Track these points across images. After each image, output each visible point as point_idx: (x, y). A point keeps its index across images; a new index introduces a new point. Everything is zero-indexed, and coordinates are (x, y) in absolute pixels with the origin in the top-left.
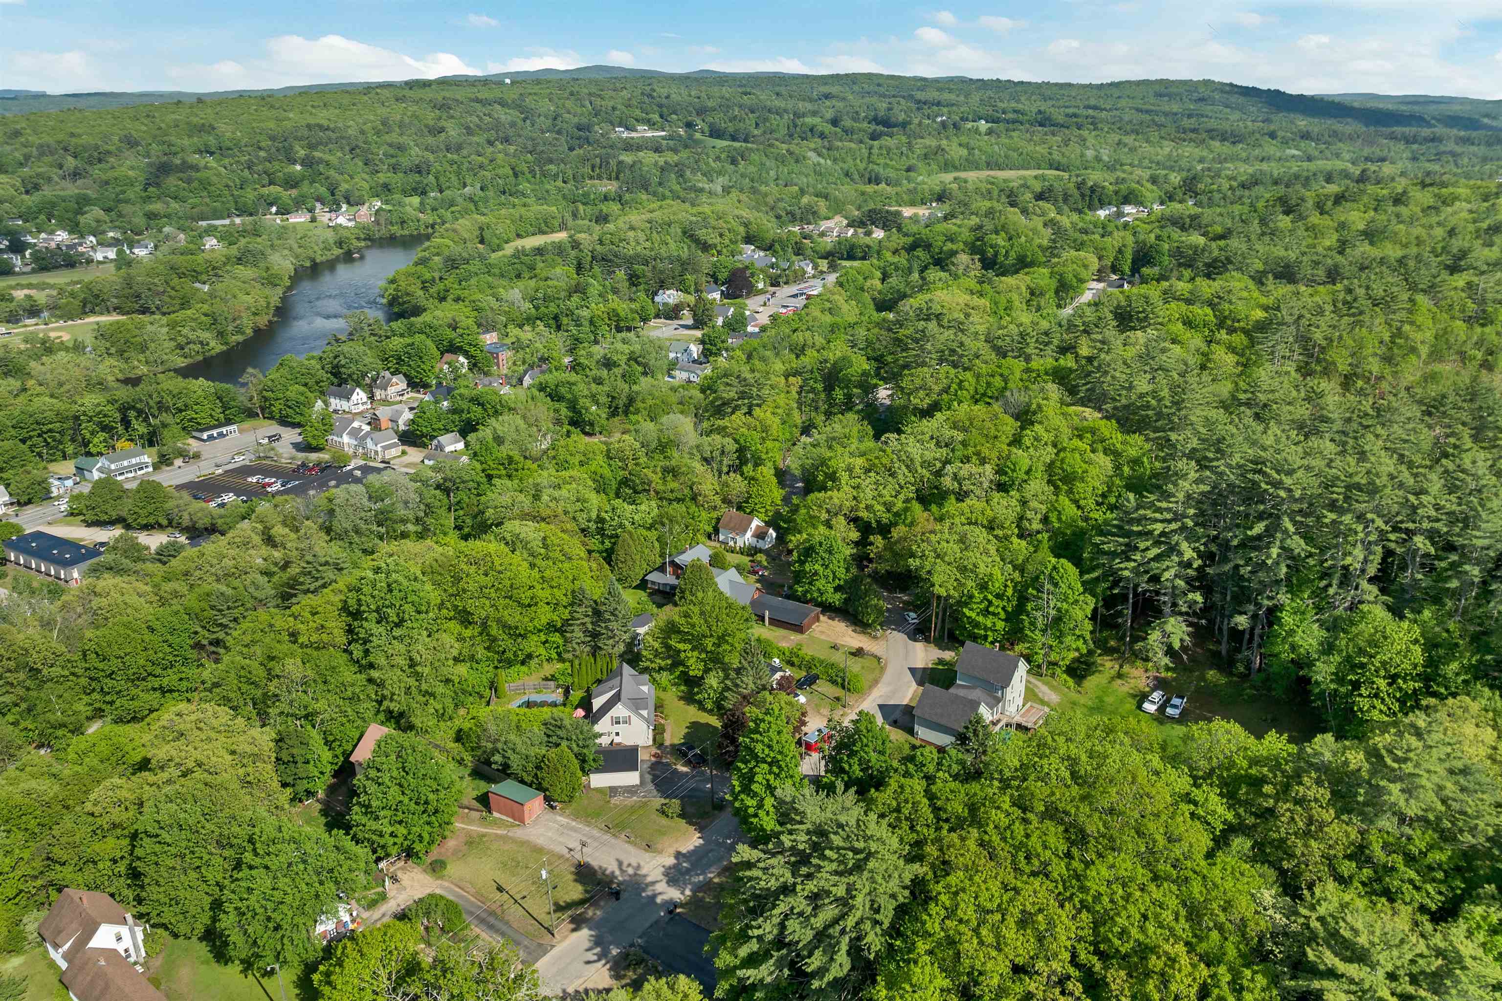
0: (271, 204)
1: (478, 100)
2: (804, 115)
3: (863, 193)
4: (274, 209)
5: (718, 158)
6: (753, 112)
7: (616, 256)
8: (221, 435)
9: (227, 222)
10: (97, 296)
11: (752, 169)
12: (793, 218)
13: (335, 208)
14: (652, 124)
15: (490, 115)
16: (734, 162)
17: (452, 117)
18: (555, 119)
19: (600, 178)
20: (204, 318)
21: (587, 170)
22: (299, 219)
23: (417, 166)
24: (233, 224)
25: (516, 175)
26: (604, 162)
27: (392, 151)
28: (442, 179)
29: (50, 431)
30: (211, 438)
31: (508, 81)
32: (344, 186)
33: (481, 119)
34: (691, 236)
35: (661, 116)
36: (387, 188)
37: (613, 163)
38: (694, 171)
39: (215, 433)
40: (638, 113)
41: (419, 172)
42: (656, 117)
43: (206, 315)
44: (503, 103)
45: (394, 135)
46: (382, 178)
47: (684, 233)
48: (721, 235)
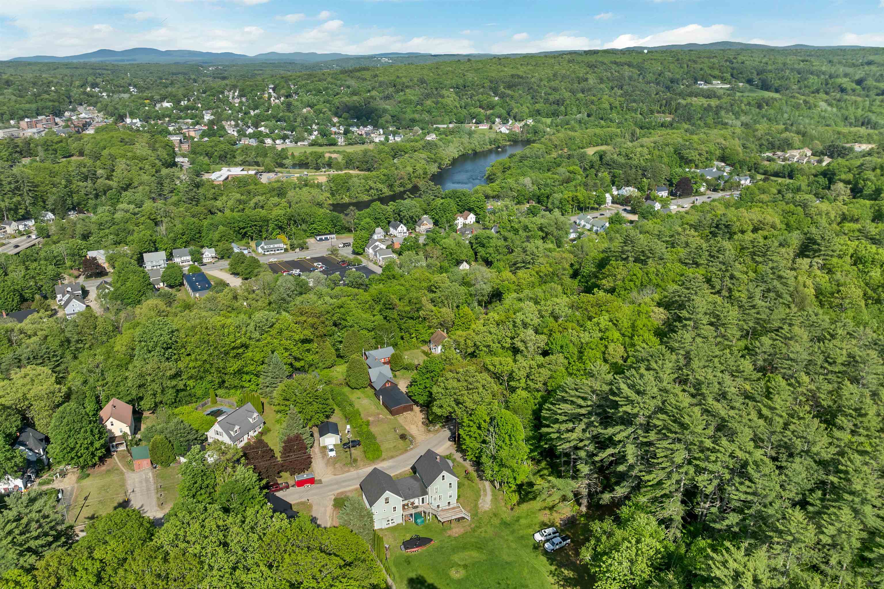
0: (474, 118)
1: (615, 63)
2: (837, 76)
3: (839, 133)
4: (474, 121)
5: (749, 104)
6: (799, 74)
7: (614, 162)
8: (326, 239)
9: (445, 126)
10: (351, 160)
11: (772, 112)
12: (772, 147)
13: (505, 121)
14: (723, 80)
15: (618, 72)
16: (760, 107)
17: (595, 72)
18: (660, 75)
19: (664, 112)
20: (382, 177)
21: (657, 108)
22: (484, 127)
23: (558, 101)
24: (448, 127)
25: (611, 109)
26: (668, 103)
27: (550, 91)
28: (569, 109)
29: (255, 225)
30: (321, 240)
31: (646, 51)
32: (515, 110)
33: (612, 73)
34: (680, 153)
35: (732, 75)
36: (538, 112)
37: (673, 103)
38: (727, 112)
39: (323, 237)
40: (716, 73)
41: (558, 104)
42: (728, 76)
43: (384, 175)
44: (630, 65)
45: (557, 82)
46: (538, 106)
47: (675, 151)
48: (700, 154)
